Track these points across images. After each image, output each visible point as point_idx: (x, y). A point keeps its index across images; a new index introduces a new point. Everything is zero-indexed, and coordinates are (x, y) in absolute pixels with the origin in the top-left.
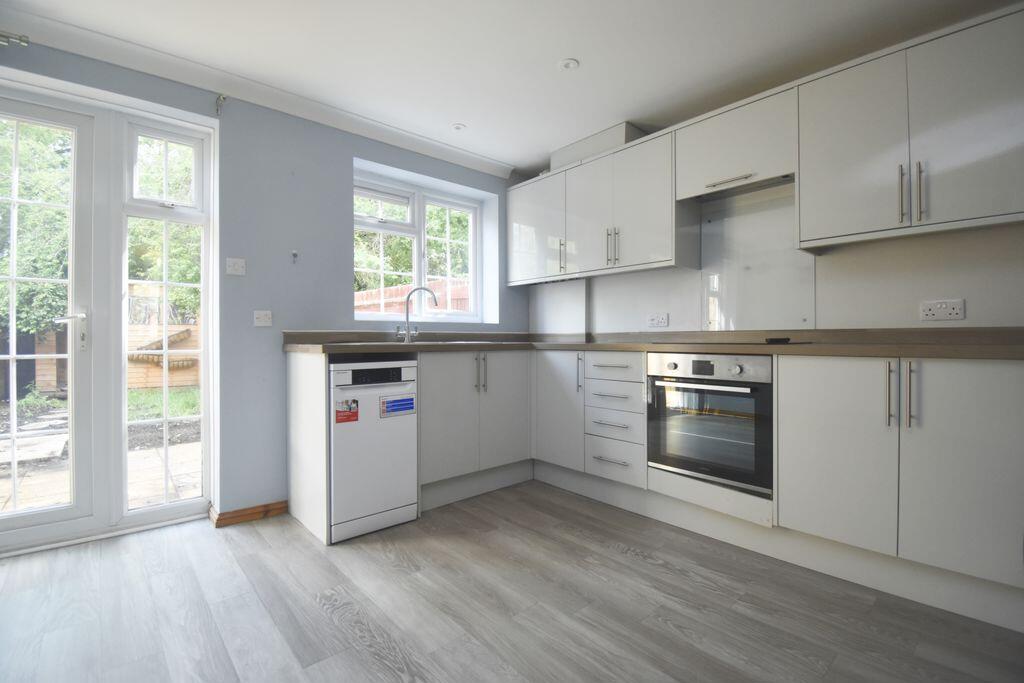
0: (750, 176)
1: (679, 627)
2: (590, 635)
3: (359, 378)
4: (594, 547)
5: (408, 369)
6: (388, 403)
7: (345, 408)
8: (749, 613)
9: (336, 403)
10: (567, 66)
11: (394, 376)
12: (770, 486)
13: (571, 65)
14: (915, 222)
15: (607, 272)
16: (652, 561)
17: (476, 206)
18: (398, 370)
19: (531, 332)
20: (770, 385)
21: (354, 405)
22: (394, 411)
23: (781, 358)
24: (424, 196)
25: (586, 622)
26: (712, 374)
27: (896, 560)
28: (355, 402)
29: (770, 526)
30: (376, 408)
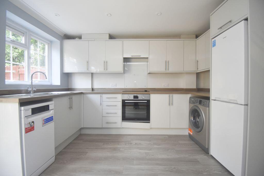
0: (140, 56)
1: (153, 155)
2: (142, 167)
3: (35, 111)
4: (119, 146)
5: (51, 104)
6: (45, 120)
7: (29, 126)
8: (157, 147)
9: (25, 124)
10: (108, 15)
11: (46, 108)
12: (149, 120)
13: (109, 15)
14: (167, 70)
15: (103, 72)
16: (133, 144)
17: (49, 43)
18: (48, 106)
19: (69, 88)
20: (150, 100)
21: (33, 124)
22: (47, 122)
23: (152, 94)
24: (30, 34)
25: (138, 164)
26: (138, 98)
27: (170, 128)
28: (33, 122)
29: (149, 128)
30: (41, 123)
